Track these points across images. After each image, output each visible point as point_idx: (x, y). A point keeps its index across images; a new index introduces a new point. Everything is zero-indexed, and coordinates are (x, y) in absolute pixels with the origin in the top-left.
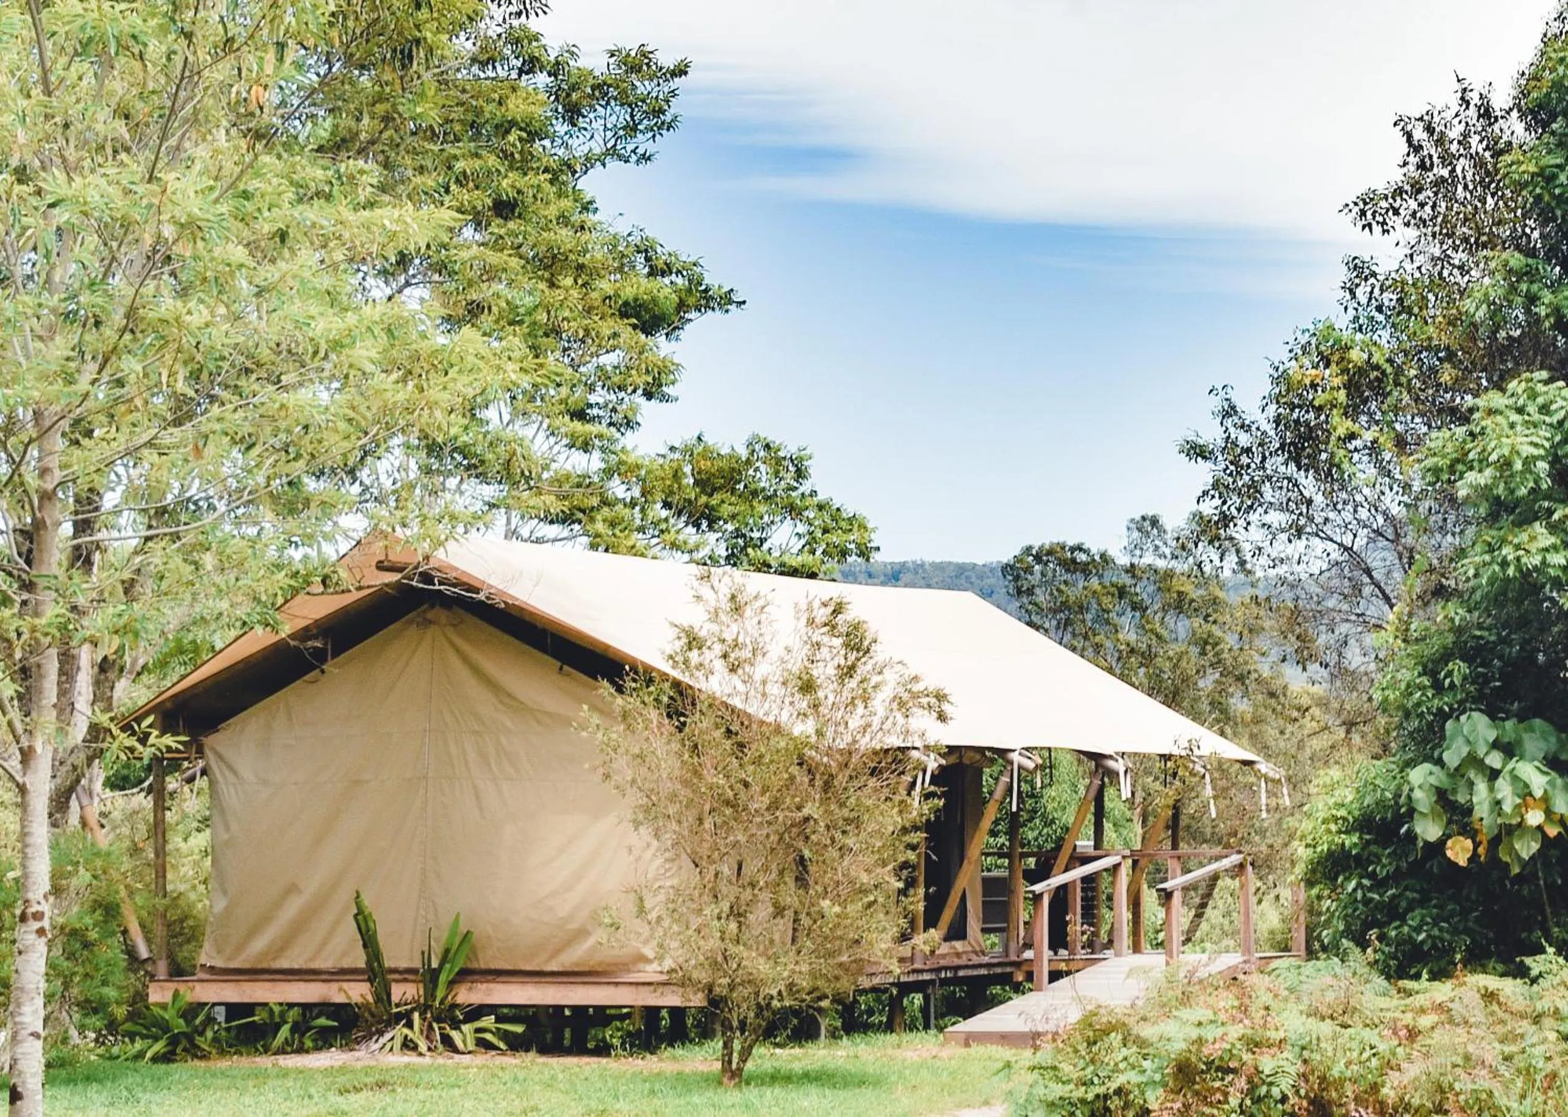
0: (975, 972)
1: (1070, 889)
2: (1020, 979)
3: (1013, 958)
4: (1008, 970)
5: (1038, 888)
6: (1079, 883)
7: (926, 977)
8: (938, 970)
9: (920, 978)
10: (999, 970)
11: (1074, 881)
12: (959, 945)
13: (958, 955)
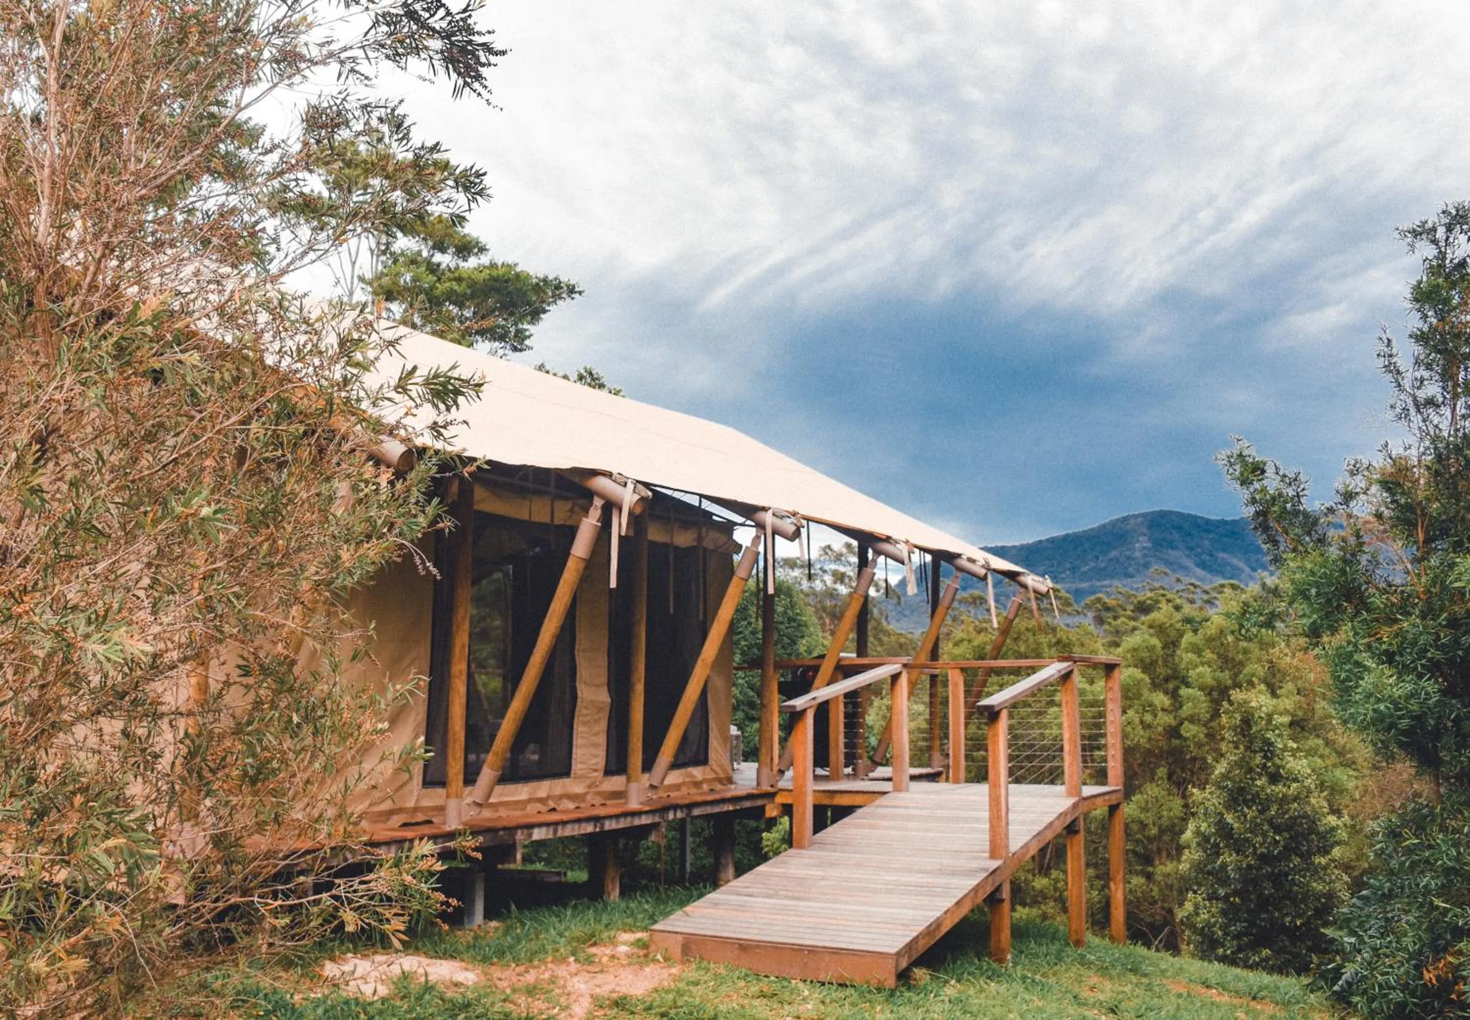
0: (717, 809)
1: (832, 707)
2: (774, 813)
3: (766, 788)
4: (759, 803)
5: (799, 702)
6: (842, 699)
7: (645, 820)
8: (664, 810)
9: (637, 822)
10: (747, 804)
11: (837, 698)
12: (697, 772)
13: (697, 784)
